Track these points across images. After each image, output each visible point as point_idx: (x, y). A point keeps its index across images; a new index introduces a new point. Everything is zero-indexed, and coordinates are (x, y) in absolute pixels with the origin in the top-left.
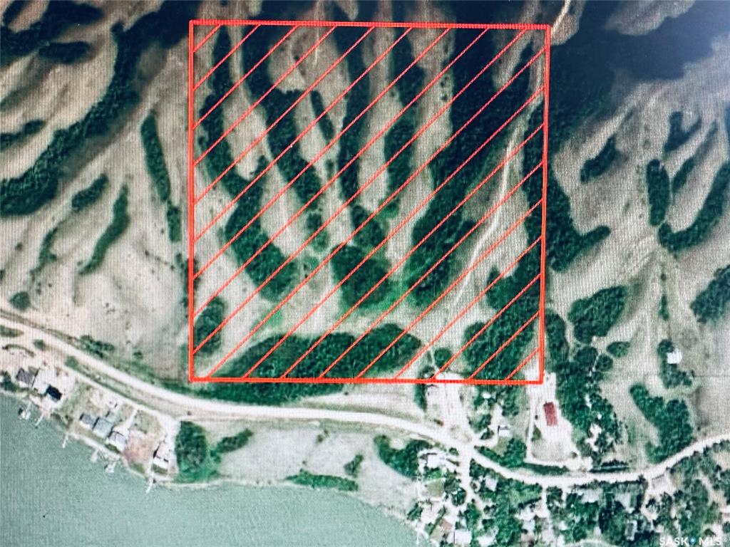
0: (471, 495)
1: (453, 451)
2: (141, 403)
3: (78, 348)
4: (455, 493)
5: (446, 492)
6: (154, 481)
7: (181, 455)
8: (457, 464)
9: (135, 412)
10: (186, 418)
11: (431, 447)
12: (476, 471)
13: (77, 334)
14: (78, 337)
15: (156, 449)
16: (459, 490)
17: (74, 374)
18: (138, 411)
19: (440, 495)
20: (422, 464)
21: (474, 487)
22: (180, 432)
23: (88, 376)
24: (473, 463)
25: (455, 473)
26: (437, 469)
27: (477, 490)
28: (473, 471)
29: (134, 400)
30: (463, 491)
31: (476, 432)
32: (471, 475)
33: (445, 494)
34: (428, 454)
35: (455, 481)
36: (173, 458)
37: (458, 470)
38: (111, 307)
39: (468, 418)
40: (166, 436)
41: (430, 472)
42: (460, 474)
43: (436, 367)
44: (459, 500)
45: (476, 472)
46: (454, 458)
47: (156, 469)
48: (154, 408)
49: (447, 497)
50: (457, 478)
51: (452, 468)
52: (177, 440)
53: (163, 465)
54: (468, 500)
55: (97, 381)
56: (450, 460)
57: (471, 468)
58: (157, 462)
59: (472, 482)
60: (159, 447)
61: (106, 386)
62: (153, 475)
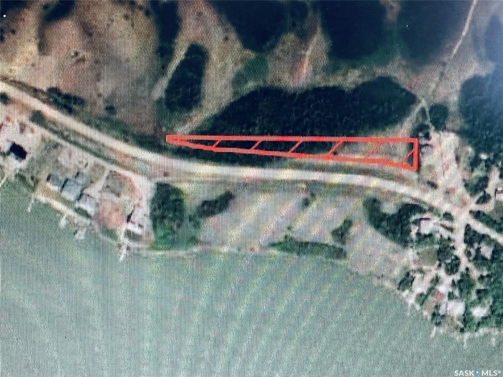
0: (464, 263)
1: (448, 216)
2: (114, 162)
3: (44, 102)
4: (449, 261)
5: (440, 260)
6: (128, 248)
7: (157, 219)
8: (451, 230)
9: (106, 173)
10: (162, 179)
11: (424, 212)
12: (471, 237)
13: (43, 85)
14: (45, 89)
15: (129, 213)
16: (453, 258)
17: (39, 131)
18: (111, 172)
19: (433, 264)
20: (414, 230)
21: (468, 254)
22: (156, 195)
23: (55, 132)
24: (468, 228)
25: (449, 239)
26: (430, 235)
27: (471, 258)
28: (468, 237)
29: (107, 159)
30: (457, 258)
31: (471, 195)
32: (465, 241)
33: (438, 263)
34: (421, 219)
35: (449, 249)
36: (147, 222)
37: (452, 236)
38: (80, 56)
39: (464, 180)
40: (140, 199)
41: (423, 238)
42: (454, 241)
43: (430, 125)
44: (452, 269)
45: (471, 239)
46: (447, 223)
47: (129, 234)
48: (127, 168)
49: (440, 265)
50: (451, 245)
51: (446, 234)
52: (153, 203)
53: (137, 230)
54: (462, 268)
55: (66, 138)
56: (443, 226)
57: (466, 234)
58: (130, 227)
59: (466, 250)
60: (133, 211)
61: (75, 143)
62: (126, 241)
